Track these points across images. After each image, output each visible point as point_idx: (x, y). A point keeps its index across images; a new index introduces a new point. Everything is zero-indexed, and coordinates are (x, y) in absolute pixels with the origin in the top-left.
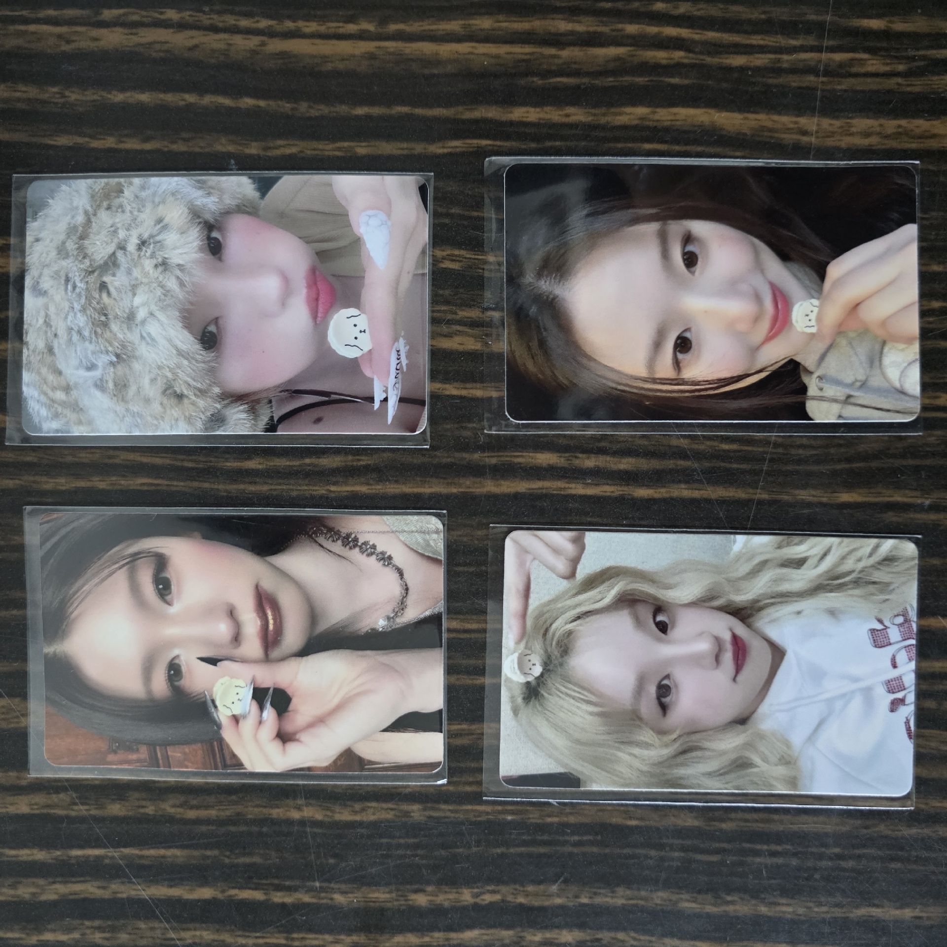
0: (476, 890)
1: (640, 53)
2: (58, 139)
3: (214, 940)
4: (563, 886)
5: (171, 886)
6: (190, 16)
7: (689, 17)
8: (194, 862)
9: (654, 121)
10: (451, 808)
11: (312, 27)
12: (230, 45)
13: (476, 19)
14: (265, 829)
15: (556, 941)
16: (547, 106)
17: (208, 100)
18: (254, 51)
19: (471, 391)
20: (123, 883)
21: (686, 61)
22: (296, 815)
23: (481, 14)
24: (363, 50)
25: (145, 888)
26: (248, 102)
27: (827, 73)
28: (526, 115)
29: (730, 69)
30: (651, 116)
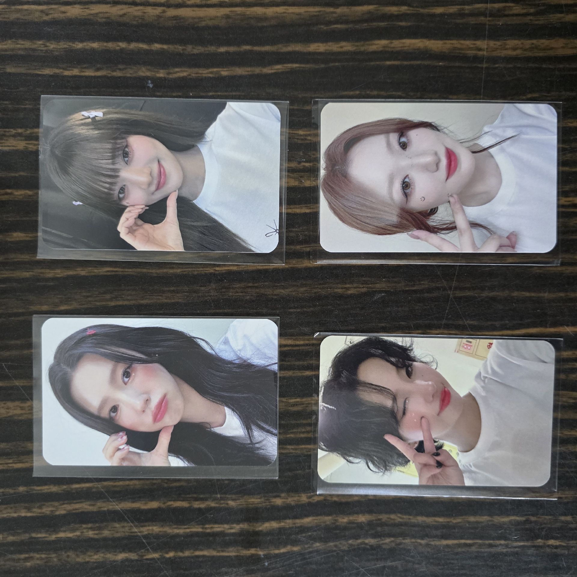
0: (309, 495)
1: (381, 8)
2: (43, 70)
3: (160, 532)
5: (133, 502)
8: (146, 487)
9: (391, 48)
10: (293, 447)
12: (145, 13)
15: (356, 521)
16: (329, 42)
17: (133, 46)
18: (158, 16)
19: (294, 210)
20: (104, 502)
21: (409, 12)
24: (222, 13)
25: (118, 504)
26: (157, 46)
28: (318, 48)
29: (434, 15)
30: (389, 45)
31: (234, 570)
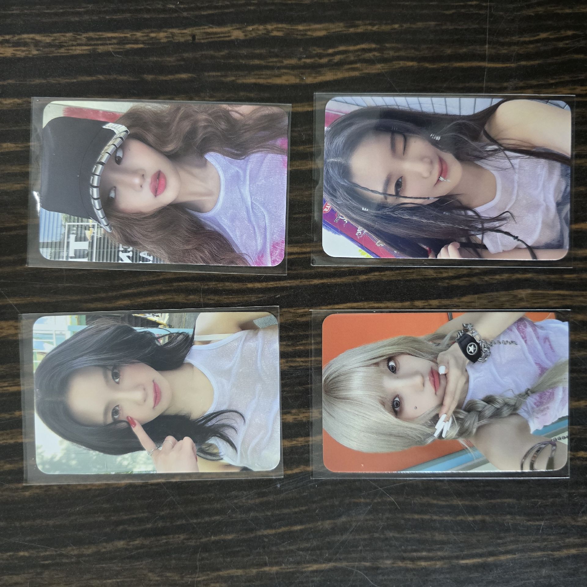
31: (245, 493)
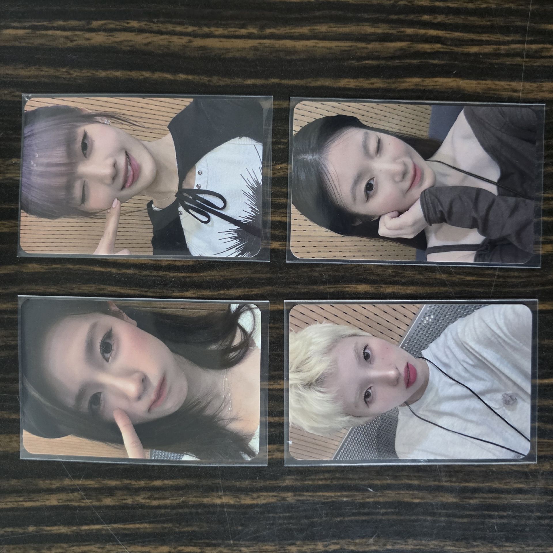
0: (325, 543)
1: (415, 45)
4: (377, 539)
5: (143, 546)
6: (145, 25)
7: (444, 24)
8: (157, 531)
9: (423, 86)
10: (310, 494)
11: (220, 31)
12: (170, 42)
13: (317, 26)
14: (200, 511)
16: (361, 78)
17: (157, 75)
18: (184, 45)
20: (113, 545)
21: (442, 50)
22: (218, 501)
23: (320, 23)
24: (250, 45)
25: (127, 547)
26: (182, 77)
27: (528, 56)
28: (348, 83)
29: (468, 55)
30: (422, 83)
